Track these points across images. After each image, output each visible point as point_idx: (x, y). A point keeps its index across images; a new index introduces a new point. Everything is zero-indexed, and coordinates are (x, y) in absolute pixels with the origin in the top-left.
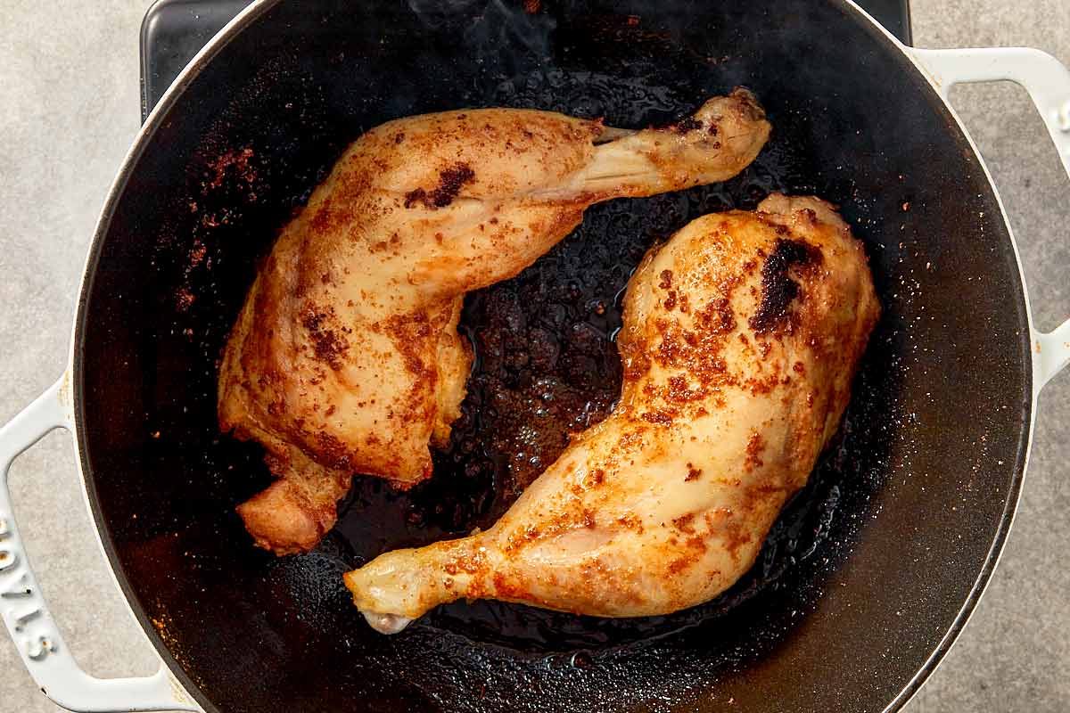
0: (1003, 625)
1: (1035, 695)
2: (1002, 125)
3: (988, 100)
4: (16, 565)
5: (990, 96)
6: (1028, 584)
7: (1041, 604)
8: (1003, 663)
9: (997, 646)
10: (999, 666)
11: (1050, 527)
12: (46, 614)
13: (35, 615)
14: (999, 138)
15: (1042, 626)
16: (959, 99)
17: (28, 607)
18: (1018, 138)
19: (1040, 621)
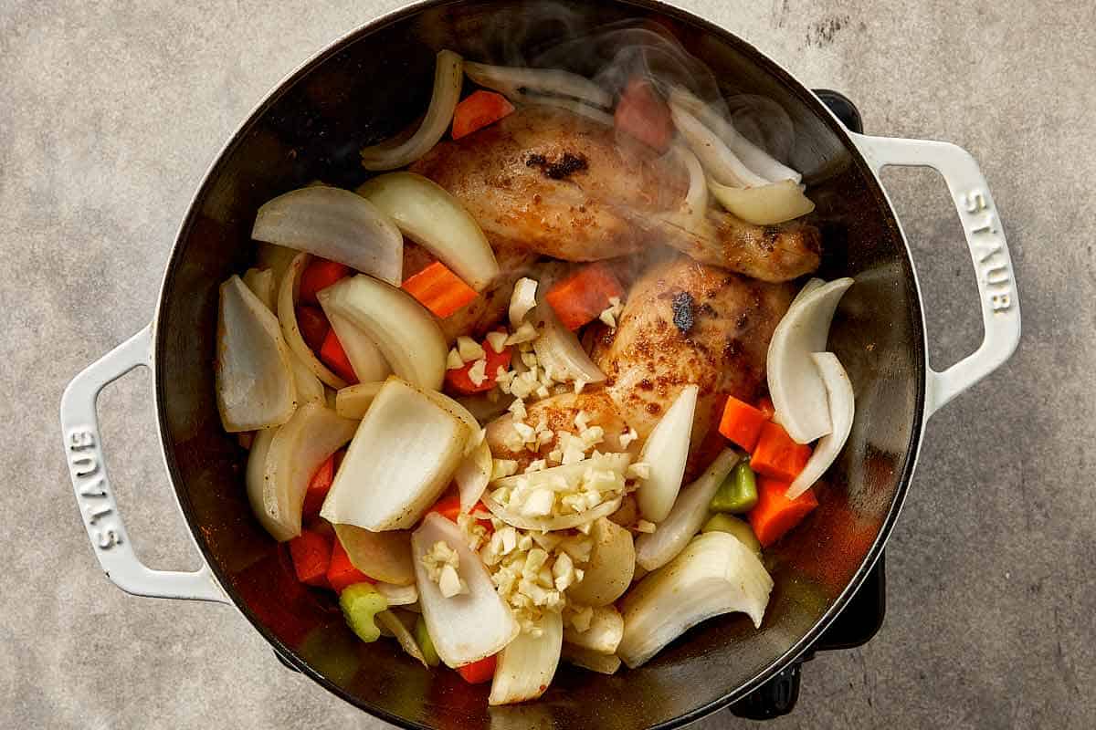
0: (938, 627)
1: (964, 684)
2: (938, 227)
3: (927, 206)
4: (96, 471)
5: (927, 203)
6: (958, 594)
7: (969, 610)
8: (939, 658)
9: (933, 644)
10: (935, 660)
11: (975, 548)
12: (116, 512)
13: (108, 513)
14: (935, 237)
15: (969, 628)
16: (903, 205)
17: (103, 506)
18: (950, 237)
19: (968, 624)
